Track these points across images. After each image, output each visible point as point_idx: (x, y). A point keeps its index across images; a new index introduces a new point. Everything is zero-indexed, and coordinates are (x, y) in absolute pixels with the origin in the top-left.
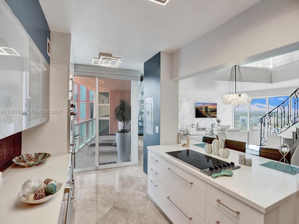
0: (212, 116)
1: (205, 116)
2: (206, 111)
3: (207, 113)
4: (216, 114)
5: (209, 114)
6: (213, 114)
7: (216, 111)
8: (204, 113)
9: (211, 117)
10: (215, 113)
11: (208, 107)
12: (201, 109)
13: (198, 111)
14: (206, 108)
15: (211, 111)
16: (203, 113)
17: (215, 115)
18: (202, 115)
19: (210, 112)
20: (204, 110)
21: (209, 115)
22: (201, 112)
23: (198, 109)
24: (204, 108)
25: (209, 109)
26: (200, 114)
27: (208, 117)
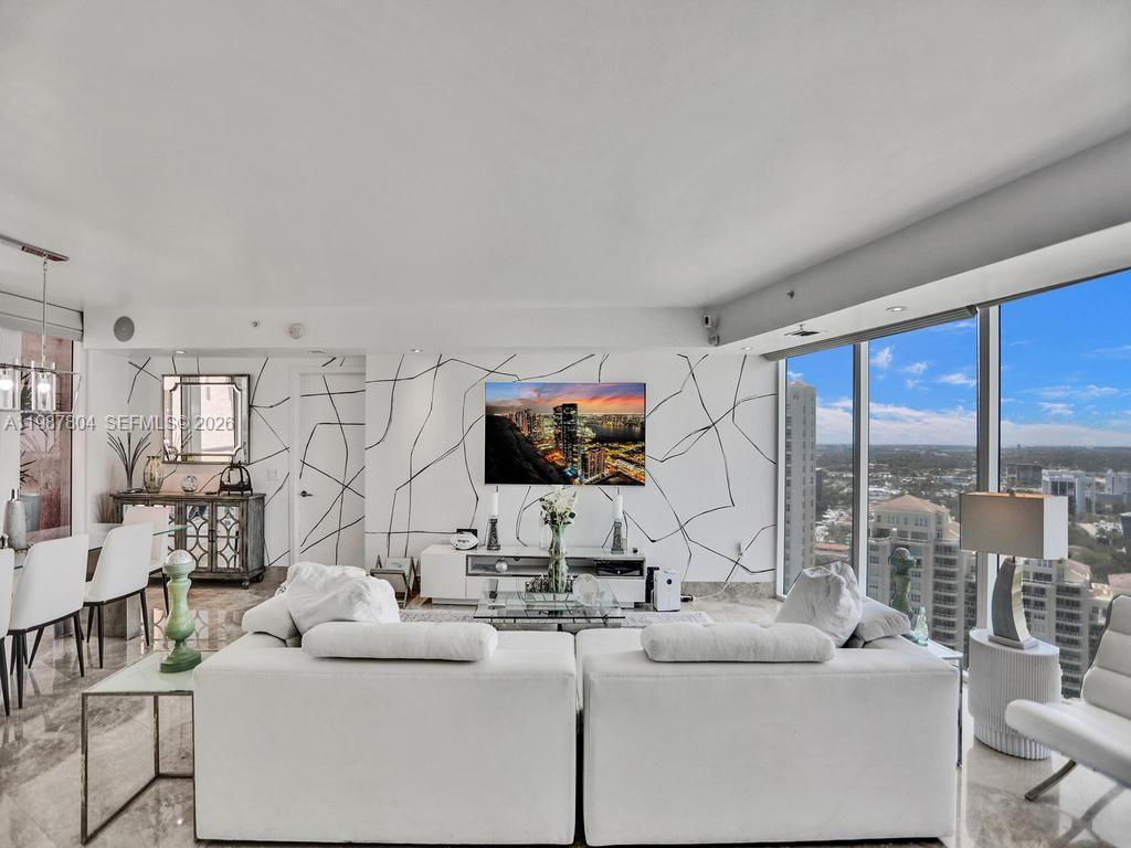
0: (606, 472)
1: (561, 470)
2: (568, 437)
3: (569, 454)
4: (634, 458)
5: (584, 460)
6: (615, 457)
7: (642, 438)
8: (547, 452)
9: (604, 482)
10: (634, 453)
11: (574, 406)
12: (532, 420)
13: (509, 433)
14: (566, 413)
15: (603, 439)
16: (542, 447)
17: (632, 471)
18: (536, 467)
19: (594, 441)
20: (548, 430)
21: (585, 467)
22: (529, 440)
23: (510, 420)
24: (552, 413)
25: (586, 425)
26: (519, 457)
27: (576, 476)
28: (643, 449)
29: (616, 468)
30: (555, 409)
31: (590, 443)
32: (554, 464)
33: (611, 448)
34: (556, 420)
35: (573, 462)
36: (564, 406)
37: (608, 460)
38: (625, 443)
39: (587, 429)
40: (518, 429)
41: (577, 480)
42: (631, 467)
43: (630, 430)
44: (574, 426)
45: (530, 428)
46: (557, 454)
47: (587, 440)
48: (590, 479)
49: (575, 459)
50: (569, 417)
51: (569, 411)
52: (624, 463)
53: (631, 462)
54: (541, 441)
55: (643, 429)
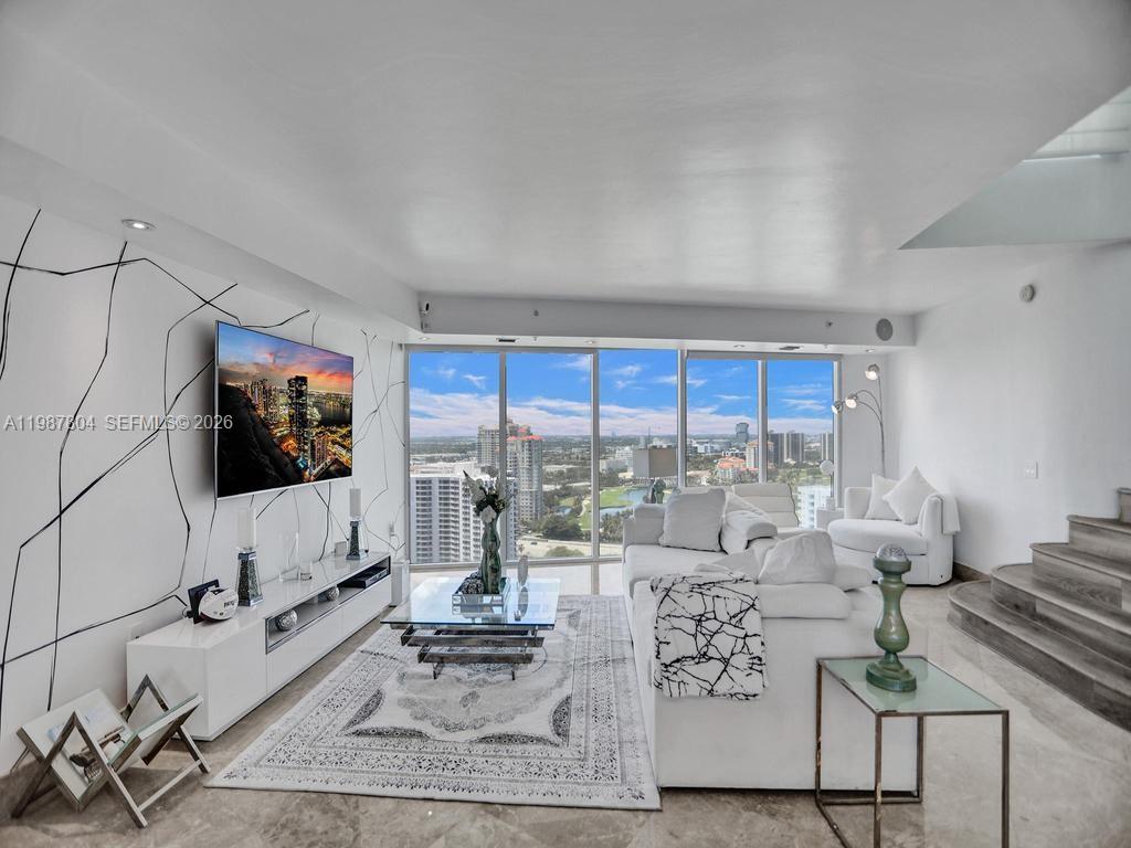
0: (328, 462)
1: (295, 462)
2: (300, 420)
3: (300, 439)
4: (346, 442)
5: (313, 447)
6: (334, 442)
7: (351, 423)
8: (283, 439)
9: (326, 475)
10: (344, 437)
11: (304, 380)
12: (267, 393)
13: (244, 413)
14: (299, 388)
15: (326, 421)
16: (278, 432)
17: (345, 457)
18: (274, 460)
19: (321, 423)
20: (283, 411)
21: (313, 457)
22: (265, 424)
23: (245, 393)
24: (285, 387)
25: (316, 405)
26: (254, 448)
27: (306, 468)
28: (350, 432)
29: (335, 454)
30: (289, 381)
31: (318, 427)
32: (288, 454)
33: (332, 432)
34: (290, 397)
35: (305, 451)
36: (297, 378)
37: (330, 446)
38: (339, 426)
39: (315, 410)
40: (254, 408)
41: (307, 473)
42: (344, 452)
43: (344, 411)
44: (304, 405)
45: (266, 406)
46: (291, 442)
47: (315, 423)
48: (317, 469)
49: (306, 447)
50: (300, 394)
51: (300, 385)
52: (340, 449)
53: (344, 447)
54: (277, 425)
55: (351, 410)
